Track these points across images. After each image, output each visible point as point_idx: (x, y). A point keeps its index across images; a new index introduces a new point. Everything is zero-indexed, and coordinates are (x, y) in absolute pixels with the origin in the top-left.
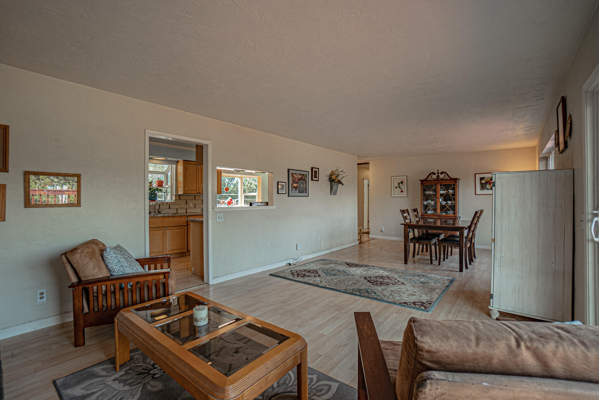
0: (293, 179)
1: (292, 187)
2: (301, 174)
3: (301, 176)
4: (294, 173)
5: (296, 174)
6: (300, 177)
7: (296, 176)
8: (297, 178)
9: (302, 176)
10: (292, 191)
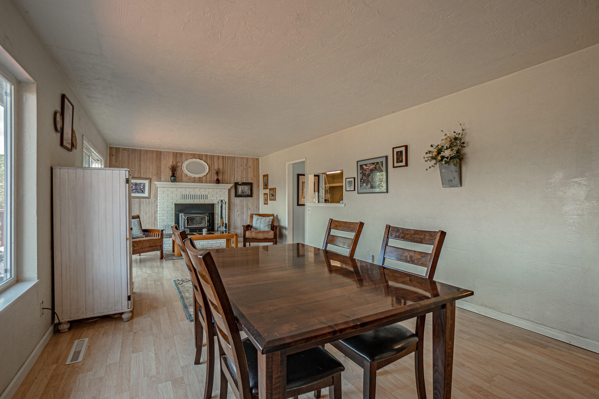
0: (362, 172)
1: (361, 181)
2: (373, 164)
3: (374, 166)
4: (363, 165)
5: (366, 165)
6: (372, 167)
7: (367, 167)
8: (368, 170)
9: (376, 166)
10: (361, 186)
